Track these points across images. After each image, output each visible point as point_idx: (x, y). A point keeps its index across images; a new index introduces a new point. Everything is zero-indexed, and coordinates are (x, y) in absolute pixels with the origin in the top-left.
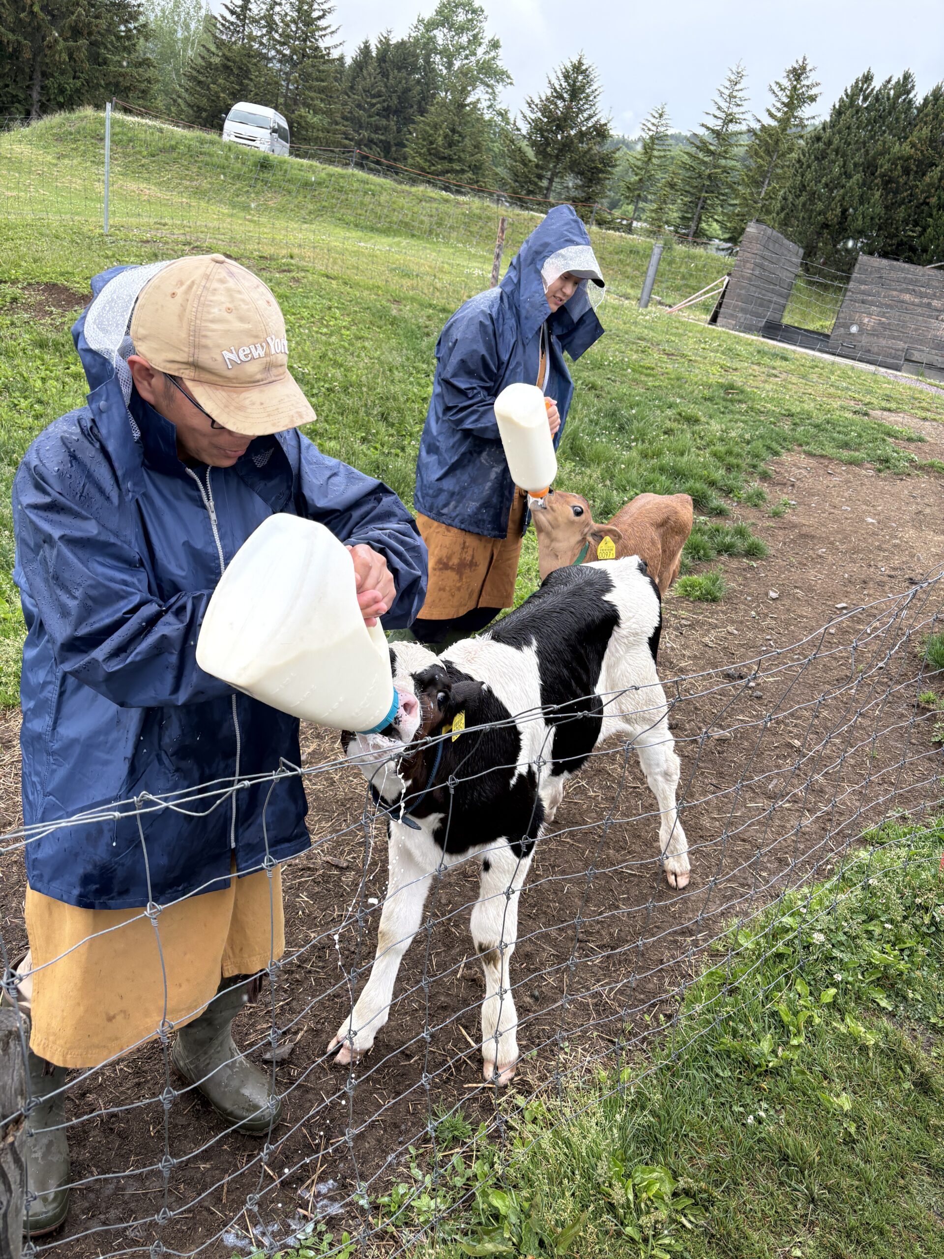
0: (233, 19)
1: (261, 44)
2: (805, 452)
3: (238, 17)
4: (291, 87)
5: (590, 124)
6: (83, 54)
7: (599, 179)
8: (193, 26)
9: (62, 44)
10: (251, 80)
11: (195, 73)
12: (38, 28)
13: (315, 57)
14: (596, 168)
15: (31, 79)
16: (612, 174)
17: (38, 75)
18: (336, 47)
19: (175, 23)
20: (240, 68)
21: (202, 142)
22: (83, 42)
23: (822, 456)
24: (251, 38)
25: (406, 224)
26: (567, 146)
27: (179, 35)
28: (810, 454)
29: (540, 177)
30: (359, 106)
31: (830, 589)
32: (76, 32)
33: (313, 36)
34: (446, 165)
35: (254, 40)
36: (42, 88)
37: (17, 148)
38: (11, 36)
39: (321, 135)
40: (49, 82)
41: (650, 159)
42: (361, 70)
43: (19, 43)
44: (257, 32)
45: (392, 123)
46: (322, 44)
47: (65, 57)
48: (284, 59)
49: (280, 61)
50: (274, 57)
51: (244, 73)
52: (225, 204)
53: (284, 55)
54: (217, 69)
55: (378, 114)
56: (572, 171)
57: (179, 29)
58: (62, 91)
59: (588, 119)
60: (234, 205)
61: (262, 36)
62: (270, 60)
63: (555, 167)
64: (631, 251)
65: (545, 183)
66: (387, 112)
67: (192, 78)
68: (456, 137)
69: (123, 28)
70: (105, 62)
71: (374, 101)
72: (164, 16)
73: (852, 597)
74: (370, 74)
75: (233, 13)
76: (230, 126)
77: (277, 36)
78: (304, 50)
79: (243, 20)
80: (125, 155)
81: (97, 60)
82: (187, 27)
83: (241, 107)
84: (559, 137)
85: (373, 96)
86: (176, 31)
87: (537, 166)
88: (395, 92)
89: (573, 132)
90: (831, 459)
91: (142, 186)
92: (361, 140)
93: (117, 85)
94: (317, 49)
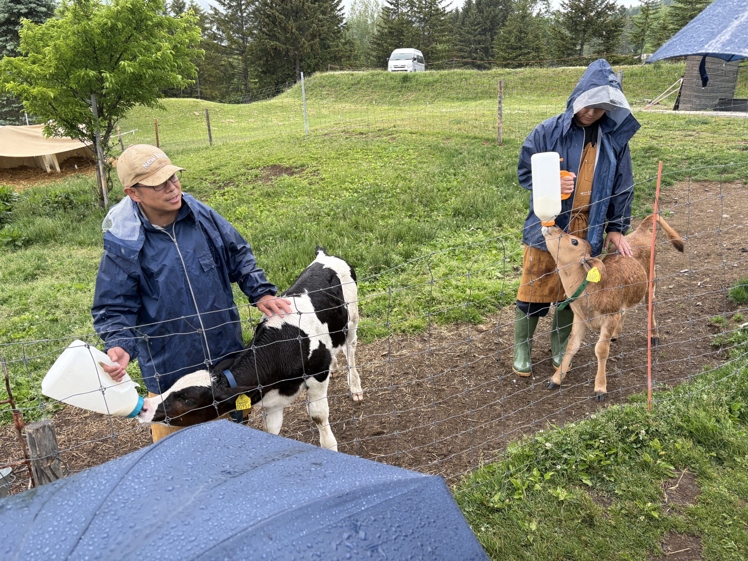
0: (392, 7)
1: (408, 15)
2: (693, 180)
3: (395, 6)
4: (426, 34)
5: (603, 6)
6: (317, 46)
7: (613, 36)
8: (376, 16)
9: (307, 44)
10: (404, 36)
11: (375, 40)
12: (296, 39)
13: (438, 14)
14: (611, 30)
15: (295, 64)
16: (622, 31)
17: (298, 61)
18: (448, 6)
19: (366, 16)
20: (398, 31)
21: (373, 75)
22: (317, 40)
23: (705, 181)
24: (403, 14)
25: (486, 92)
26: (590, 22)
27: (369, 22)
28: (696, 181)
29: (575, 45)
30: (468, 33)
31: (681, 262)
32: (313, 36)
33: (435, 4)
34: (518, 52)
35: (404, 15)
36: (300, 67)
37: (285, 100)
38: (284, 47)
39: (444, 54)
40: (302, 64)
41: (647, 16)
42: (468, 12)
43: (287, 48)
44: (405, 10)
45: (488, 37)
46: (440, 7)
47: (309, 50)
48: (421, 20)
49: (419, 22)
50: (415, 21)
51: (401, 33)
52: (386, 104)
53: (420, 18)
54: (386, 35)
55: (479, 34)
56: (595, 36)
57: (369, 19)
58: (309, 66)
59: (601, 4)
60: (391, 103)
61: (408, 12)
62: (414, 23)
63: (584, 36)
64: (631, 76)
65: (578, 48)
66: (484, 32)
67: (375, 43)
68: (523, 35)
69: (336, 28)
70: (329, 47)
71: (476, 28)
72: (361, 15)
73: (695, 265)
74: (472, 14)
75: (391, 4)
76: (392, 64)
77: (416, 9)
78: (431, 12)
79: (398, 6)
80: (336, 92)
81: (325, 47)
82: (372, 16)
83: (397, 52)
84: (584, 19)
85: (475, 26)
86: (367, 21)
87: (572, 39)
88: (488, 19)
89: (592, 14)
90: (711, 182)
91: (344, 105)
92: (471, 50)
93: (335, 57)
94: (438, 10)
